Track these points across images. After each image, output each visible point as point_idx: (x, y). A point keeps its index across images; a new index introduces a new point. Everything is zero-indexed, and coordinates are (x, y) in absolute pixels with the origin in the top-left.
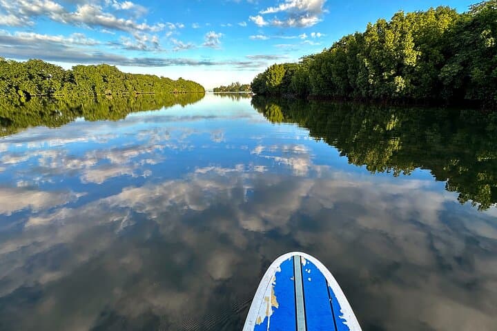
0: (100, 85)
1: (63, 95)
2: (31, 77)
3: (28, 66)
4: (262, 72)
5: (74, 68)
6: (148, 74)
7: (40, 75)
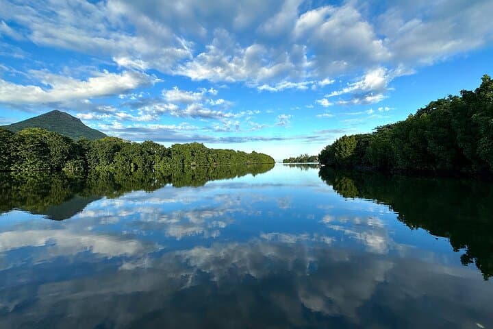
0: (188, 158)
1: (160, 166)
2: (142, 153)
3: (142, 146)
4: (331, 144)
5: (173, 146)
6: (227, 149)
7: (148, 152)
